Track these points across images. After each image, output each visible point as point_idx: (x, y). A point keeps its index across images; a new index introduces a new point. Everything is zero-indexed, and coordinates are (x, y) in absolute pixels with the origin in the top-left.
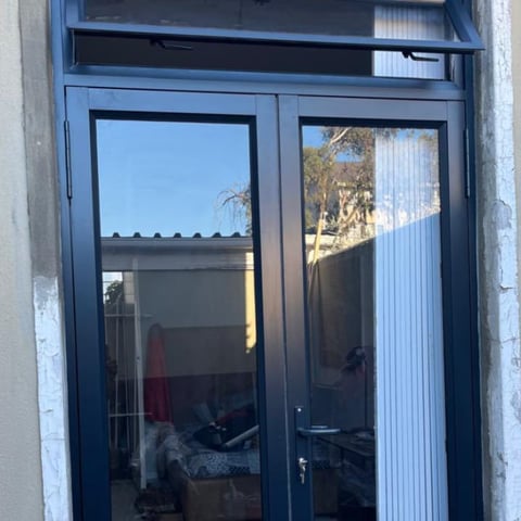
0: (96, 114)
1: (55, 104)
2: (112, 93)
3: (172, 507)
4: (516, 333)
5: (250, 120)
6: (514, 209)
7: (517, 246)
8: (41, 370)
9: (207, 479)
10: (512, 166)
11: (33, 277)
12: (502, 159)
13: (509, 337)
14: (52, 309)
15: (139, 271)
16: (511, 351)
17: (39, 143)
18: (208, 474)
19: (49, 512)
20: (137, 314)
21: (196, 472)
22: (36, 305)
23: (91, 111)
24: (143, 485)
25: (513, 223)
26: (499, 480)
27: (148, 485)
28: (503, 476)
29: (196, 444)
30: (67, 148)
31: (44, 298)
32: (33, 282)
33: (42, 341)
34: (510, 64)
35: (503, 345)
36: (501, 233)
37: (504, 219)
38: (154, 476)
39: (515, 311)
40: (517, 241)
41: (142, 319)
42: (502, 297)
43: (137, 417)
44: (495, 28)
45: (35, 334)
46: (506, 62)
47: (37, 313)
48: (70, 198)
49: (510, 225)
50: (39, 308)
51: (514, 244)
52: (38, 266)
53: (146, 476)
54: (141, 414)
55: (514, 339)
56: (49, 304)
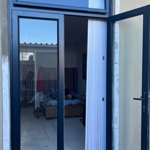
0: (19, 17)
1: (9, 14)
2: (23, 12)
3: (42, 114)
4: (118, 73)
5: (57, 20)
6: (119, 44)
7: (119, 53)
8: (3, 78)
9: (51, 107)
10: (119, 34)
11: (2, 55)
12: (117, 32)
13: (116, 74)
14: (6, 63)
15: (37, 53)
16: (117, 77)
17: (4, 24)
18: (52, 105)
19: (4, 112)
20: (35, 64)
21: (48, 105)
22: (2, 62)
23: (18, 16)
24: (36, 108)
25: (119, 48)
26: (113, 108)
27: (37, 108)
28: (114, 106)
29: (49, 98)
30: (12, 25)
31: (4, 61)
32: (2, 57)
33: (4, 71)
34: (119, 10)
35: (115, 76)
36: (116, 50)
37: (116, 47)
38: (39, 106)
39: (118, 68)
40: (119, 52)
41: (37, 65)
42: (115, 65)
43: (35, 90)
44: (116, 2)
45: (2, 69)
46: (118, 10)
47: (3, 65)
48: (12, 37)
49: (118, 48)
50: (3, 63)
51: (118, 53)
52: (3, 53)
53: (37, 106)
54: (36, 90)
55: (118, 75)
56: (6, 62)
